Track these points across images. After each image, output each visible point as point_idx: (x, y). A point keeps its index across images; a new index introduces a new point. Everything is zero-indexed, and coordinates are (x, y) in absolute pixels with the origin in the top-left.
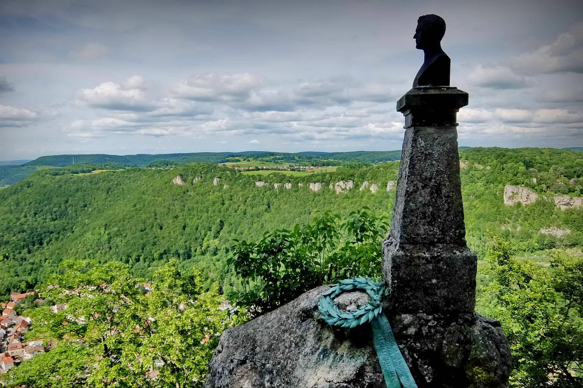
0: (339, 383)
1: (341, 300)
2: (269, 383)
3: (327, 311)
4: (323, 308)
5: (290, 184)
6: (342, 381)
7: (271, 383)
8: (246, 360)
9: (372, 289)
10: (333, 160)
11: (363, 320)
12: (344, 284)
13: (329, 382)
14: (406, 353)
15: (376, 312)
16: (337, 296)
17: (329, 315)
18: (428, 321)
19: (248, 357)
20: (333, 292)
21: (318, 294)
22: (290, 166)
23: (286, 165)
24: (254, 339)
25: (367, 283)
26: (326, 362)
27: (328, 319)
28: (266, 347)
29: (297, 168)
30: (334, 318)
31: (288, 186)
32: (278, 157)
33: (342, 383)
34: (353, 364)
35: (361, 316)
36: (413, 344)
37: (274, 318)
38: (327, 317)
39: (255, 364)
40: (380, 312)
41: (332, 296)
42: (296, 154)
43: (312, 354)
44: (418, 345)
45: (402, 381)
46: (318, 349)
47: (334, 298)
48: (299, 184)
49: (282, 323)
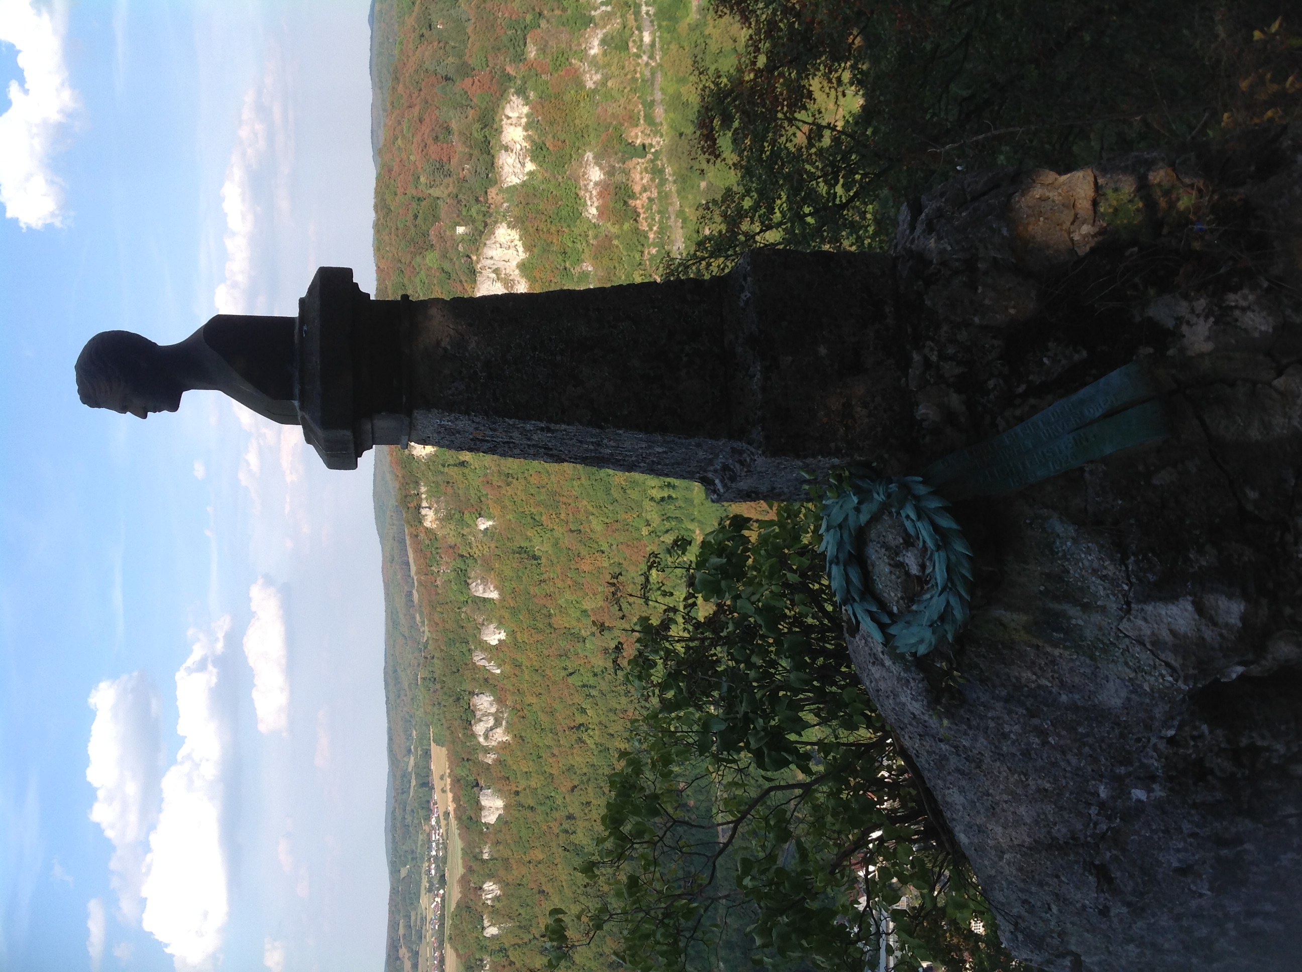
0: (1128, 577)
1: (893, 596)
2: (1154, 786)
3: (931, 626)
4: (921, 641)
5: (485, 886)
6: (1123, 568)
7: (1153, 778)
8: (1095, 866)
9: (857, 510)
10: (412, 758)
11: (946, 522)
12: (848, 591)
13: (1128, 603)
14: (1018, 412)
15: (922, 490)
16: (883, 605)
17: (942, 618)
18: (927, 364)
19: (1085, 861)
20: (874, 619)
21: (883, 665)
22: (430, 890)
23: (429, 905)
24: (1030, 849)
25: (840, 526)
26: (1074, 621)
27: (954, 621)
28: (1049, 808)
29: (437, 867)
30: (948, 602)
31: (491, 889)
32: (401, 931)
33: (1127, 567)
34: (1069, 544)
35: (936, 528)
36: (992, 396)
37: (962, 790)
38: (947, 627)
39: (1103, 836)
40: (920, 479)
41: (886, 620)
42: (394, 870)
43: (1053, 662)
44: (991, 384)
45: (1097, 414)
46: (1038, 647)
47: (891, 614)
48: (486, 856)
49: (973, 765)
